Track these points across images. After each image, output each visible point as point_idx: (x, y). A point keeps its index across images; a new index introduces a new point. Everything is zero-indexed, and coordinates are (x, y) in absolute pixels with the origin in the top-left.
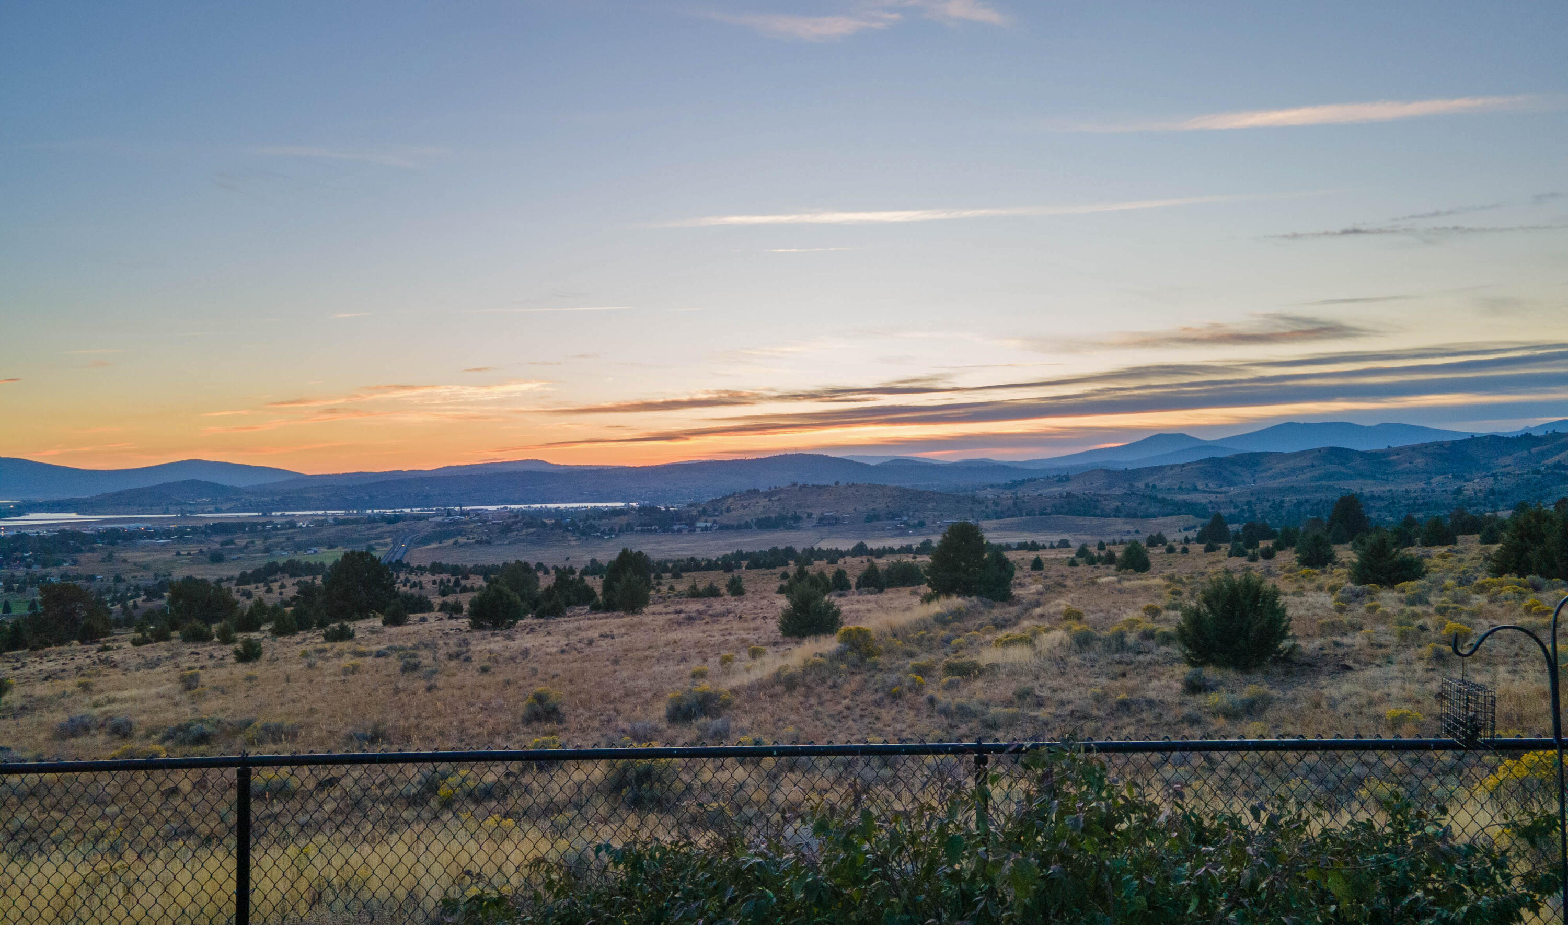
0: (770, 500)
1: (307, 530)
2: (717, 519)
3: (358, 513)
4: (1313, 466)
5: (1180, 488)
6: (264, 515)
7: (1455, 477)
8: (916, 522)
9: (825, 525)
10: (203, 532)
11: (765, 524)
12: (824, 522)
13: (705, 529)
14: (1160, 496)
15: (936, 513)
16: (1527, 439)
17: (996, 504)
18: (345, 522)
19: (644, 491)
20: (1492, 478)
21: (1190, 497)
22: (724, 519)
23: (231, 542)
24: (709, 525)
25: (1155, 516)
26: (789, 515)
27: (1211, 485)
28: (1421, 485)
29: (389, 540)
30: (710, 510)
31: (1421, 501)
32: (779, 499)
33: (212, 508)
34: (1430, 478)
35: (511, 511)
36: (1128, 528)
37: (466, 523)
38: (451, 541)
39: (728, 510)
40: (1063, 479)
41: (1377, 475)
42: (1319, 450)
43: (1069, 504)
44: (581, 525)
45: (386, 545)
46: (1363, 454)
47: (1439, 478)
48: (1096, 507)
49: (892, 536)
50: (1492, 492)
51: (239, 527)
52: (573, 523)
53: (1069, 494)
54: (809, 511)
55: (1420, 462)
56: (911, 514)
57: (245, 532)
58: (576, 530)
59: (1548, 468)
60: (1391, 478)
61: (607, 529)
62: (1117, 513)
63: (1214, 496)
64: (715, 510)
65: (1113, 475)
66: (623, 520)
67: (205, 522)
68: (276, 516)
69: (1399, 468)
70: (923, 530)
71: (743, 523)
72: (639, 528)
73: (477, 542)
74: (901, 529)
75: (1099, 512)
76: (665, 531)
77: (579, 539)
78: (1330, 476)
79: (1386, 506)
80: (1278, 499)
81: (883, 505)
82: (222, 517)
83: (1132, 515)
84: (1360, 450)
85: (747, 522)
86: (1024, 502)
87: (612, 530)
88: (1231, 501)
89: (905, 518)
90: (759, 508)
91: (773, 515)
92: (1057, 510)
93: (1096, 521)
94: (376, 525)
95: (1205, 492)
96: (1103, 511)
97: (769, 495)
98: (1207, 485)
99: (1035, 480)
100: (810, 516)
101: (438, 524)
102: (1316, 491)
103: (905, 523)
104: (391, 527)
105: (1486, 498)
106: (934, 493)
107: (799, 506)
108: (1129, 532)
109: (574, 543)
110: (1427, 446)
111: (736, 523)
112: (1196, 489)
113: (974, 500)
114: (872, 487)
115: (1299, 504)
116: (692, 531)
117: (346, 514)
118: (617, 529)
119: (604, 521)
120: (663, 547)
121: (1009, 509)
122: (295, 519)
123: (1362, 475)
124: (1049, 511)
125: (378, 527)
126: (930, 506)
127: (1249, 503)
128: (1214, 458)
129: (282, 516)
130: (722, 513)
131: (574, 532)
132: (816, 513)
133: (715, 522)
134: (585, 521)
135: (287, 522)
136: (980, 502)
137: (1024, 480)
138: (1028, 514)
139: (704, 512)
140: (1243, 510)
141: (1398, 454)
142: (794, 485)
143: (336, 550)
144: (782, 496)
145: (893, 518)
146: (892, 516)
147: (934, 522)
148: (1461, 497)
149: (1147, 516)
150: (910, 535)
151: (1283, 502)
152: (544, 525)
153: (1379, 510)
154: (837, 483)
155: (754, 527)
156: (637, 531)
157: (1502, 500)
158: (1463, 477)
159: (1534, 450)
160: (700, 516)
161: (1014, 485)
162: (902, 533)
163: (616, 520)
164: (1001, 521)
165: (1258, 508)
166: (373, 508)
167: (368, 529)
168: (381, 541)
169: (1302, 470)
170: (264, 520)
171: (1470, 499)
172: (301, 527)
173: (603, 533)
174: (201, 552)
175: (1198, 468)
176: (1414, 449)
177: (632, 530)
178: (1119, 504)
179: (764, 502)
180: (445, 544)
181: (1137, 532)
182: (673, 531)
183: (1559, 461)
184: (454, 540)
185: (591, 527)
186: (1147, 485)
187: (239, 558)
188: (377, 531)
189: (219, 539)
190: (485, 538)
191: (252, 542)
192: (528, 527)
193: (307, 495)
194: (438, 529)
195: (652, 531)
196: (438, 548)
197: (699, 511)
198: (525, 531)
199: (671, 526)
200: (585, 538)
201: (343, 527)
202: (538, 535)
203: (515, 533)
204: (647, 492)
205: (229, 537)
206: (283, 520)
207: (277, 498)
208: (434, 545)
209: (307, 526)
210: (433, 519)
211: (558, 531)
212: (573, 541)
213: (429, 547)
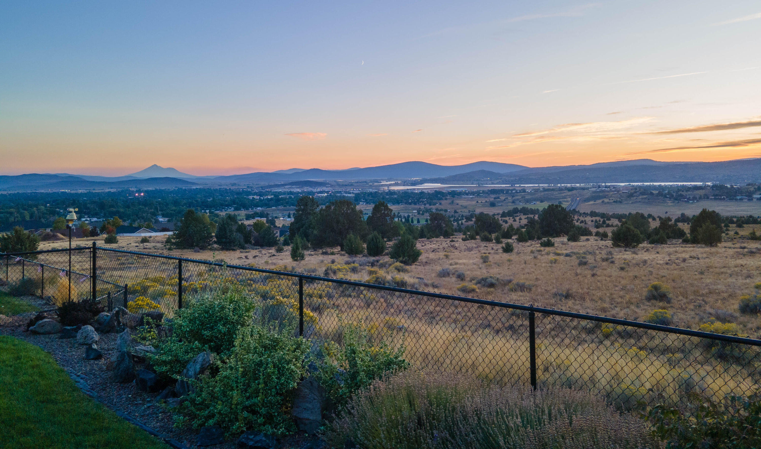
1: (530, 194)
6: (512, 186)
10: (487, 193)
18: (548, 190)
23: (498, 198)
29: (569, 199)
33: (490, 182)
35: (633, 186)
37: (608, 192)
38: (600, 201)
44: (674, 194)
45: (568, 201)
51: (501, 191)
52: (670, 193)
57: (504, 194)
61: (691, 197)
66: (701, 192)
68: (517, 186)
73: (614, 202)
76: (731, 199)
77: (674, 202)
87: (694, 198)
94: (562, 192)
101: (594, 192)
104: (570, 193)
109: (670, 204)
116: (750, 200)
117: (548, 186)
118: (698, 197)
119: (689, 193)
122: (525, 188)
129: (520, 186)
131: (670, 198)
134: (677, 192)
135: (522, 189)
143: (544, 203)
152: (652, 194)
156: (711, 199)
160: (756, 191)
163: (697, 192)
166: (561, 183)
167: (559, 194)
168: (565, 200)
170: (512, 188)
172: (528, 192)
173: (689, 199)
174: (486, 201)
177: (708, 198)
180: (597, 202)
182: (736, 200)
184: (602, 200)
185: (681, 195)
187: (501, 205)
188: (563, 195)
189: (493, 196)
190: (618, 200)
191: (507, 198)
192: (643, 195)
193: (530, 177)
194: (594, 194)
195: (721, 199)
196: (594, 204)
197: (755, 188)
198: (641, 197)
199: (735, 196)
200: (677, 201)
201: (546, 192)
202: (649, 199)
203: (635, 198)
204: (717, 177)
205: (497, 195)
206: (520, 189)
207: (517, 178)
208: (592, 202)
209: (531, 191)
210: (591, 189)
211: (660, 197)
212: (670, 203)
213: (589, 203)
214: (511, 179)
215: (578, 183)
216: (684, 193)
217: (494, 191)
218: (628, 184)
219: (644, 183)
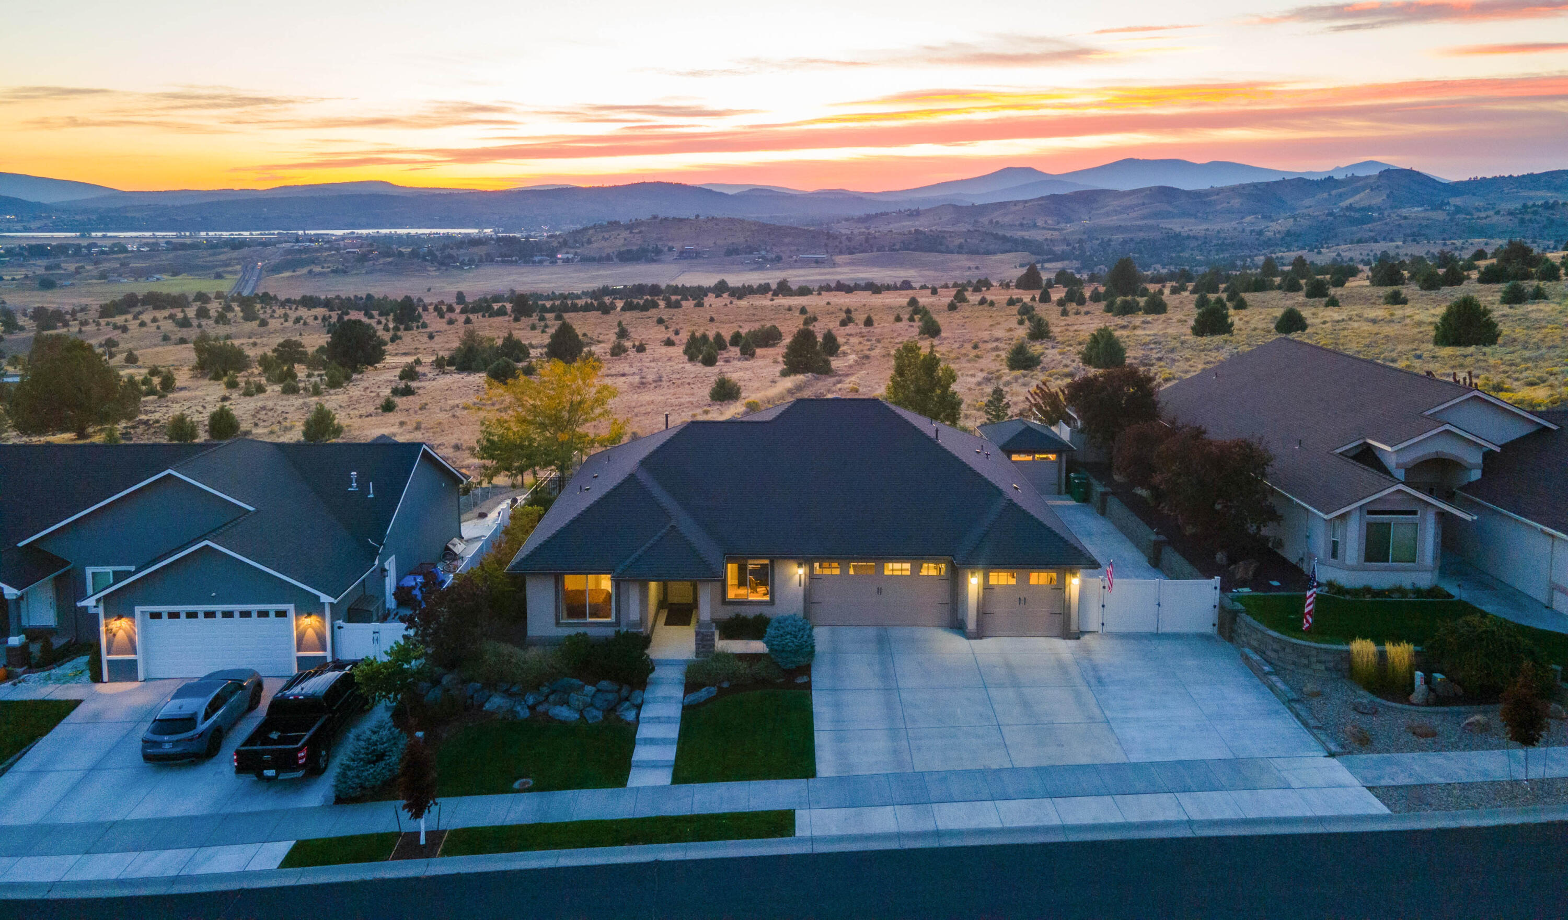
0: (631, 233)
1: (138, 255)
2: (579, 251)
3: (191, 234)
4: (1144, 204)
5: (1022, 225)
6: (83, 236)
7: (1264, 217)
8: (774, 256)
9: (685, 258)
10: (21, 255)
11: (627, 257)
12: (684, 255)
13: (567, 261)
14: (1001, 233)
15: (793, 248)
16: (1329, 182)
17: (849, 239)
18: (183, 246)
19: (497, 217)
20: (1292, 220)
21: (1026, 234)
22: (583, 251)
23: (58, 267)
24: (570, 256)
25: (994, 253)
26: (650, 248)
27: (1050, 222)
28: (1234, 224)
29: (238, 267)
30: (571, 241)
31: (1229, 241)
32: (640, 232)
33: (19, 226)
34: (1243, 218)
35: (360, 237)
36: (969, 264)
37: (317, 250)
38: (305, 271)
39: (589, 242)
40: (915, 214)
41: (1200, 215)
42: (1150, 189)
43: (917, 240)
44: (438, 254)
45: (235, 273)
46: (1188, 193)
47: (1249, 219)
48: (941, 244)
49: (751, 270)
50: (1288, 233)
51: (62, 249)
52: (430, 252)
53: (917, 231)
54: (670, 244)
55: (1236, 202)
56: (768, 248)
57: (68, 255)
58: (434, 259)
59: (1342, 209)
60: (1210, 217)
61: (467, 259)
62: (960, 249)
63: (1051, 232)
64: (576, 241)
65: (960, 211)
66: (481, 251)
67: (17, 243)
68: (97, 237)
69: (1219, 207)
70: (780, 265)
71: (604, 255)
72: (499, 259)
73: (333, 271)
74: (758, 263)
75: (943, 248)
76: (526, 262)
77: (439, 269)
78: (1156, 215)
79: (1199, 246)
80: (1107, 237)
81: (742, 240)
82: (33, 237)
83: (974, 252)
84: (1186, 189)
85: (608, 254)
86: (875, 238)
87: (471, 262)
88: (1065, 239)
89: (763, 253)
90: (619, 240)
91: (635, 248)
92: (906, 247)
93: (941, 257)
94: (218, 250)
95: (1044, 228)
96: (947, 247)
97: (630, 227)
98: (1046, 222)
99: (887, 214)
100: (671, 249)
101: (289, 252)
102: (1141, 230)
103: (763, 257)
104: (235, 254)
105: (1283, 239)
106: (791, 228)
107: (660, 239)
108: (969, 268)
109: (433, 273)
110: (1243, 187)
111: (597, 256)
112: (1035, 226)
113: (829, 236)
114: (731, 221)
115: (1125, 242)
116: (554, 262)
117: (178, 237)
118: (476, 259)
119: (462, 251)
120: (525, 279)
121: (861, 245)
122: (122, 242)
123: (1185, 214)
124: (897, 247)
125: (219, 254)
126: (787, 240)
127: (1080, 241)
128: (1054, 195)
129: (104, 236)
130: (583, 245)
131: (432, 261)
132: (677, 246)
133: (576, 254)
134: (442, 250)
135: (114, 245)
136: (835, 237)
137: (877, 214)
138: (878, 250)
139: (565, 244)
140: (1074, 248)
141: (1218, 194)
142: (655, 217)
143: (180, 277)
144: (643, 229)
145: (751, 253)
146: (750, 250)
147: (791, 257)
148: (1262, 238)
149: (988, 253)
150: (768, 269)
151: (1110, 240)
152: (401, 254)
153: (1192, 249)
154: (697, 216)
155: (615, 259)
156: (497, 262)
157: (1296, 241)
158: (1270, 217)
159: (1334, 192)
160: (561, 247)
161: (868, 218)
162: (759, 266)
163: (475, 250)
164: (854, 256)
165: (1087, 246)
166: (207, 230)
167: (210, 255)
168: (230, 269)
169: (1132, 207)
170: (84, 243)
171: (1270, 239)
172: (132, 251)
173: (463, 263)
174: (26, 277)
175: (1040, 205)
176: (1233, 189)
177: (492, 261)
178: (962, 240)
179: (625, 234)
180: (298, 273)
181: (977, 268)
182: (534, 262)
183: (1351, 205)
184: (309, 268)
185: (450, 256)
186: (991, 222)
187: (72, 284)
188: (223, 257)
189: (43, 262)
190: (340, 267)
191: (83, 267)
192: (384, 257)
193: (129, 215)
194: (289, 257)
195: (512, 262)
196: (292, 277)
197: (559, 242)
198: (381, 261)
199: (532, 256)
200: (444, 268)
201: (181, 252)
202: (396, 265)
203: (371, 262)
204: (500, 218)
205: (52, 261)
206: (109, 243)
207: (94, 217)
208: (287, 274)
209: (139, 251)
210: (280, 246)
211: (415, 260)
212: (432, 270)
213: (283, 275)
214: (78, 217)
215: (247, 230)
216: (454, 252)
217: (38, 251)
218: (349, 231)
219: (380, 231)
